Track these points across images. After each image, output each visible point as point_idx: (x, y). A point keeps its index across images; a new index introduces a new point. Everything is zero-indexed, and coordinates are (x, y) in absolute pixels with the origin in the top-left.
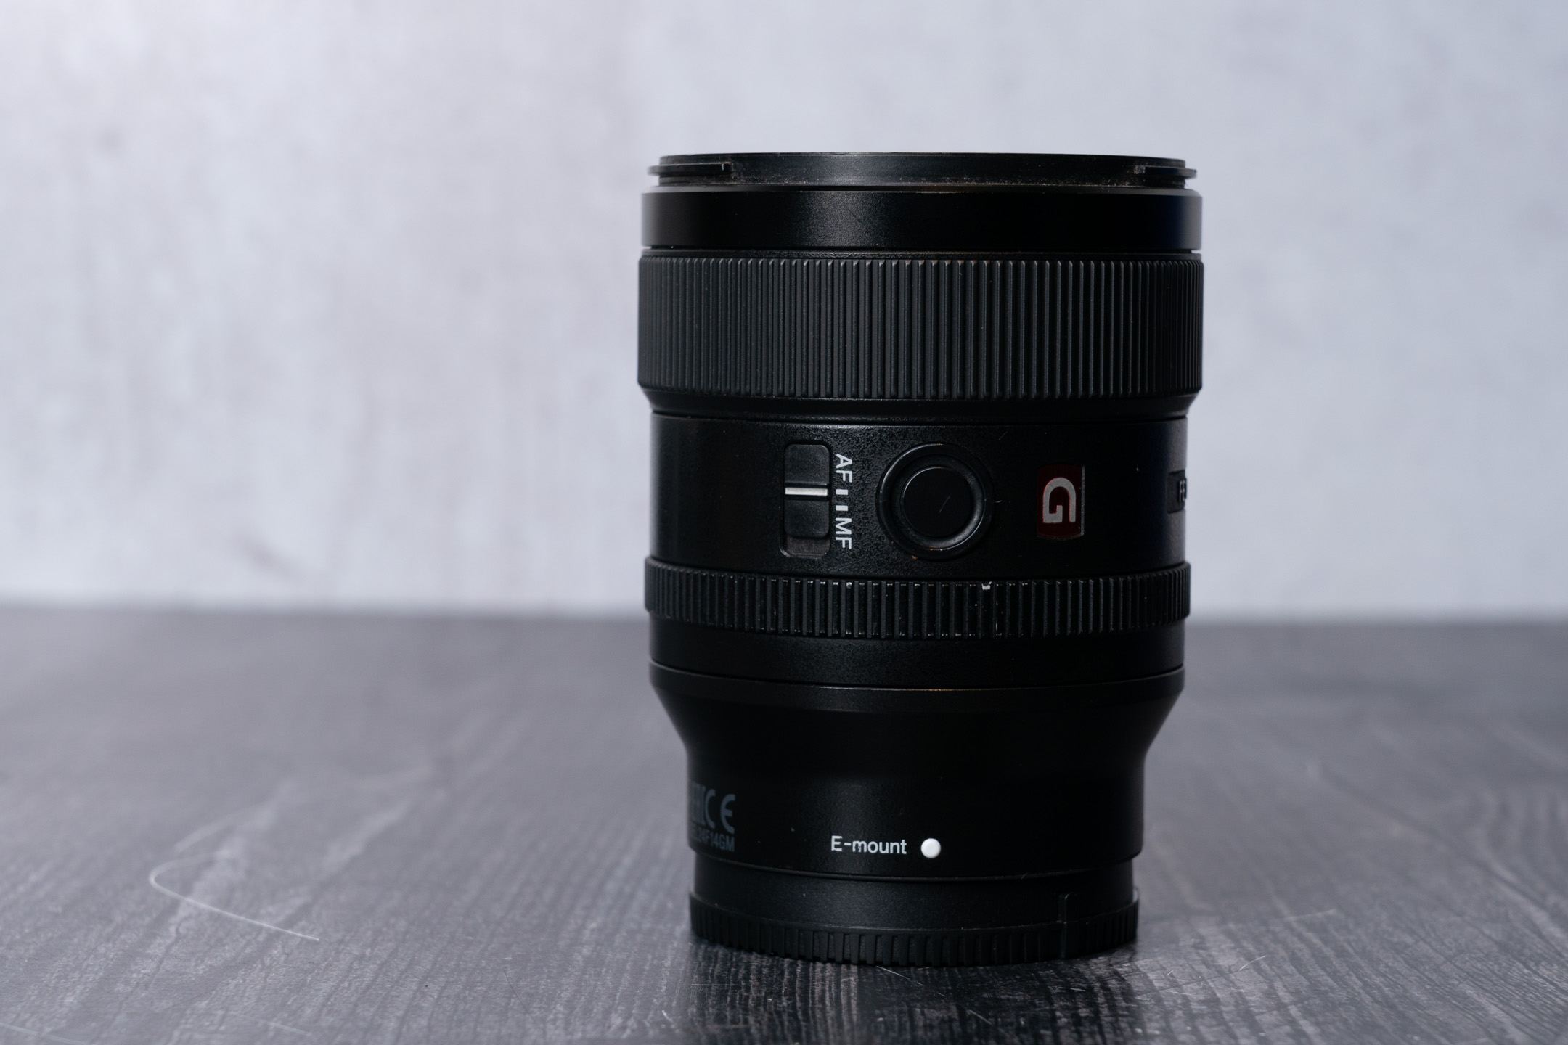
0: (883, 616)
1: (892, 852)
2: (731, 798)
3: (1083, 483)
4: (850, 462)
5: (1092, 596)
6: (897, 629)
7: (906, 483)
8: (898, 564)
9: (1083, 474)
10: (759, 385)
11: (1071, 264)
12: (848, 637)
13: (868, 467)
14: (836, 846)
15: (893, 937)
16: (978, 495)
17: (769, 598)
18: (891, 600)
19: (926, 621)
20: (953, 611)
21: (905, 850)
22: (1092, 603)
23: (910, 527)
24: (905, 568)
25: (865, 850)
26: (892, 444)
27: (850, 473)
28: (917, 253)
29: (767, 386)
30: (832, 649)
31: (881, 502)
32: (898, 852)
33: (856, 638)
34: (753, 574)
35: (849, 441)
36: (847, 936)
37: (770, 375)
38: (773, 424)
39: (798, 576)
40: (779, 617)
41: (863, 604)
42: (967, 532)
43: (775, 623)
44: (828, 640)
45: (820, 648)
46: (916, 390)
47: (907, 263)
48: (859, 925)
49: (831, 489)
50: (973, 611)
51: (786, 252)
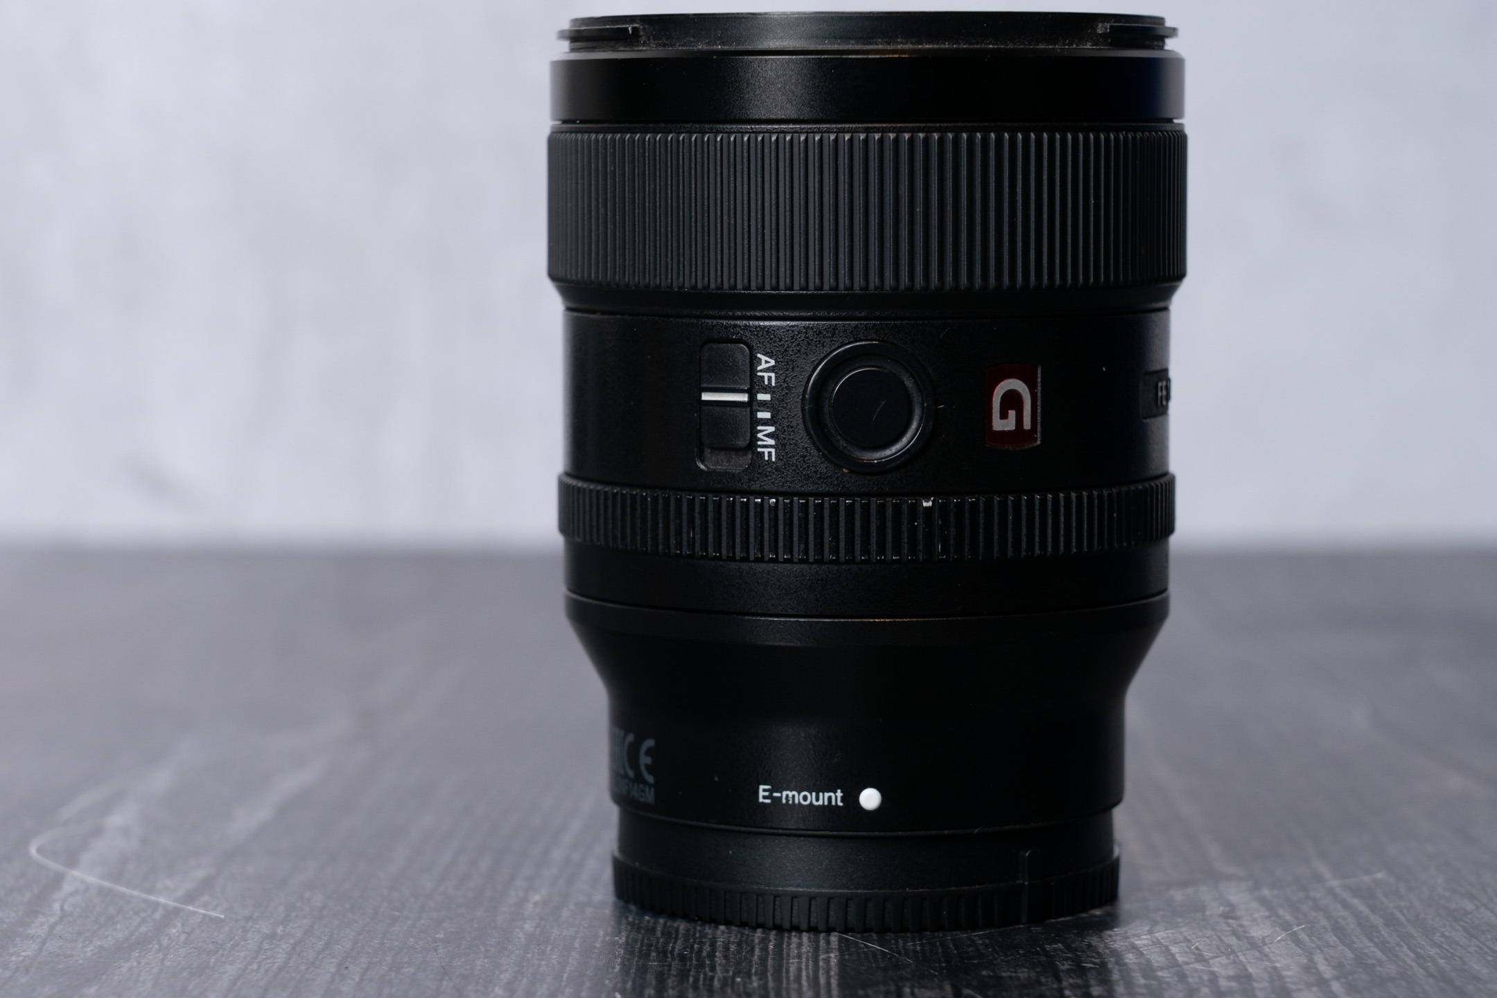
0: (811, 537)
1: (826, 803)
2: (650, 743)
3: (1039, 385)
4: (772, 363)
5: (1050, 513)
6: (826, 551)
7: (836, 385)
8: (827, 478)
9: (1039, 375)
10: (670, 276)
11: (1020, 136)
12: (772, 560)
13: (793, 369)
14: (764, 797)
15: (829, 899)
16: (916, 399)
17: (685, 517)
18: (820, 518)
19: (859, 542)
20: (889, 531)
21: (842, 801)
22: (1050, 521)
23: (841, 436)
24: (835, 483)
25: (797, 802)
26: (820, 341)
27: (773, 375)
28: (844, 126)
29: (678, 278)
30: (755, 574)
31: (807, 407)
32: (833, 803)
33: (781, 562)
34: (668, 491)
35: (771, 339)
36: (778, 899)
37: (681, 265)
38: (688, 321)
39: (716, 492)
40: (696, 538)
41: (789, 524)
42: (905, 440)
43: (691, 544)
44: (750, 564)
45: (742, 573)
46: (844, 280)
47: (832, 137)
48: (791, 886)
49: (752, 393)
50: (912, 531)
51: (698, 126)
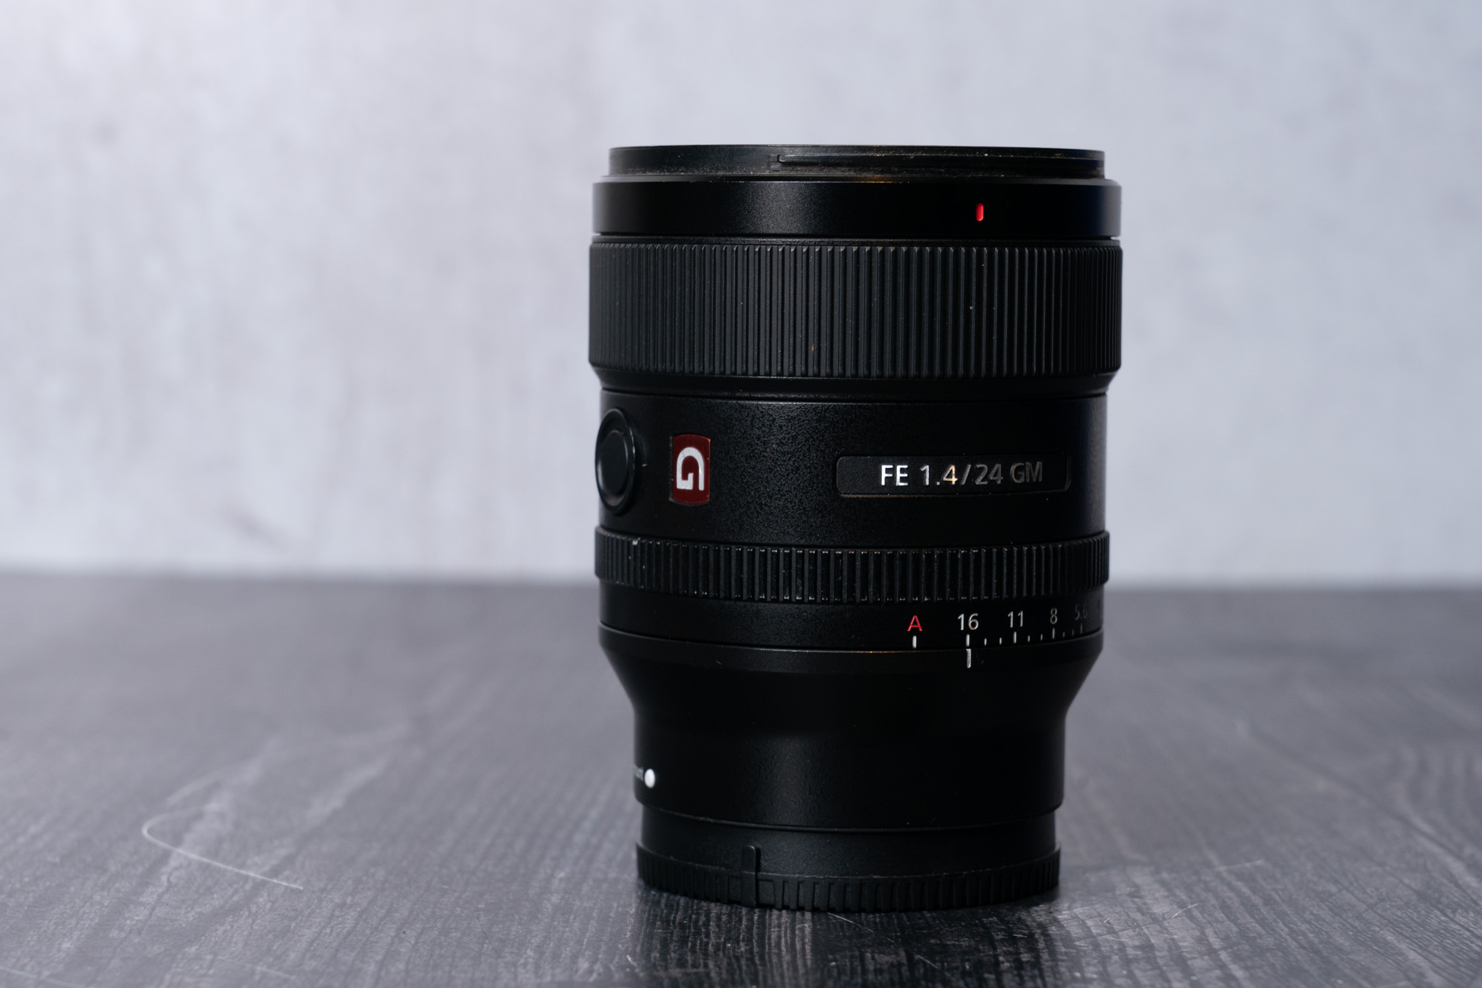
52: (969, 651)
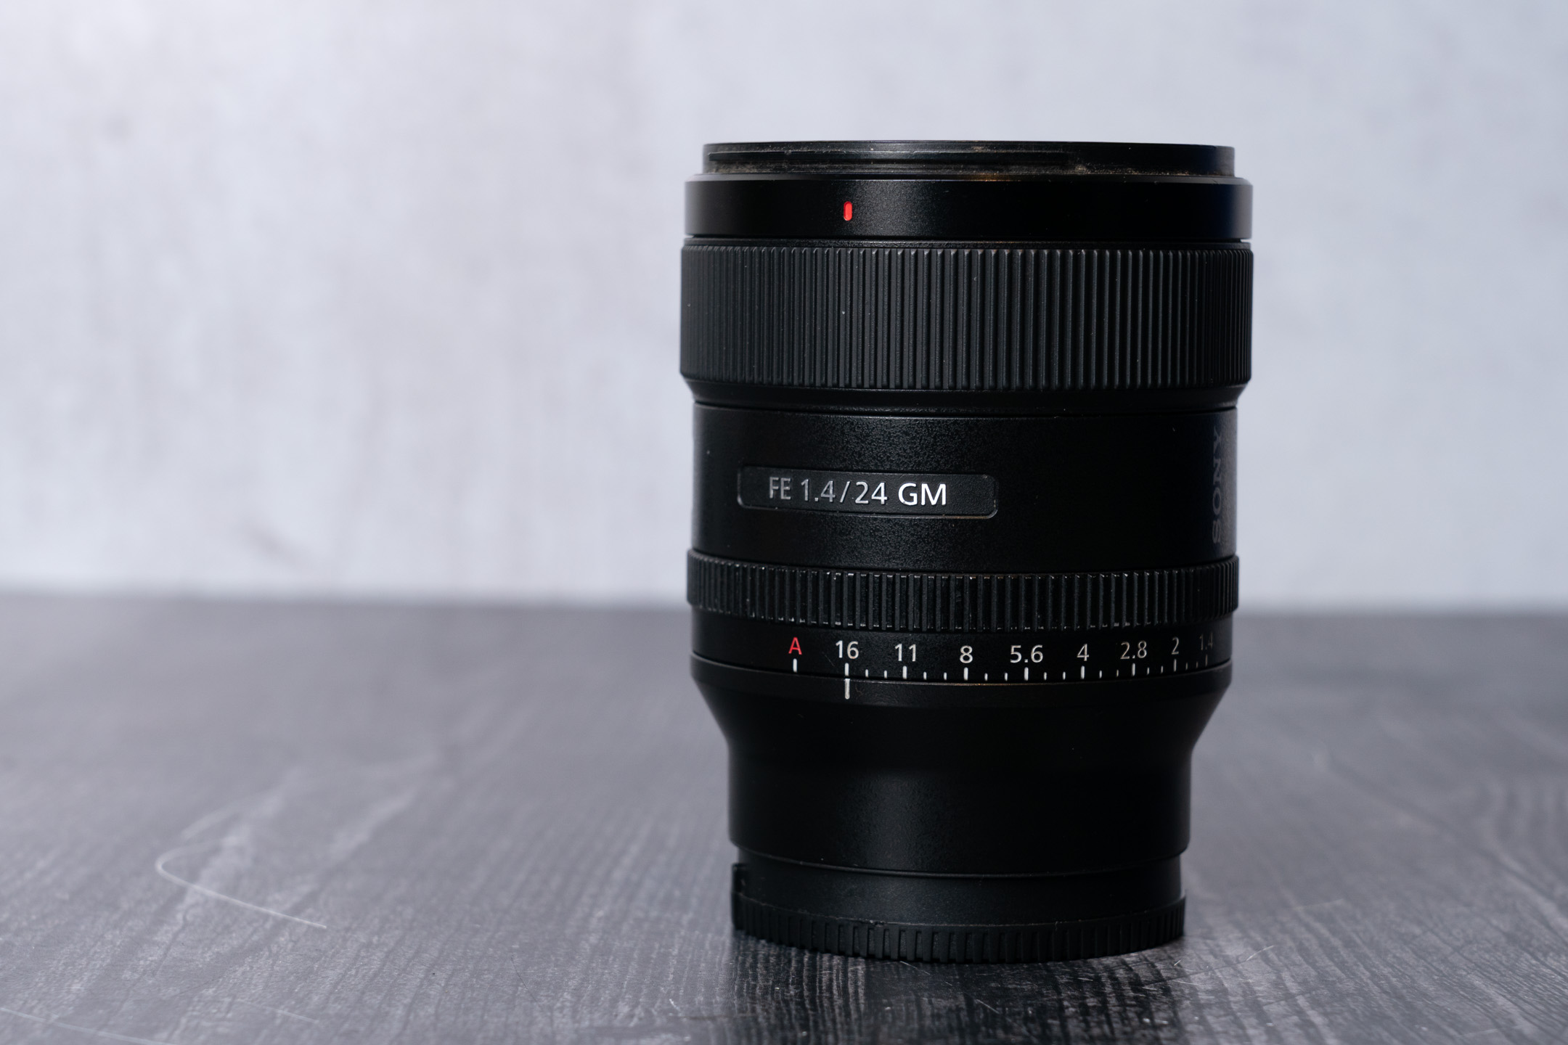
52: (847, 681)
